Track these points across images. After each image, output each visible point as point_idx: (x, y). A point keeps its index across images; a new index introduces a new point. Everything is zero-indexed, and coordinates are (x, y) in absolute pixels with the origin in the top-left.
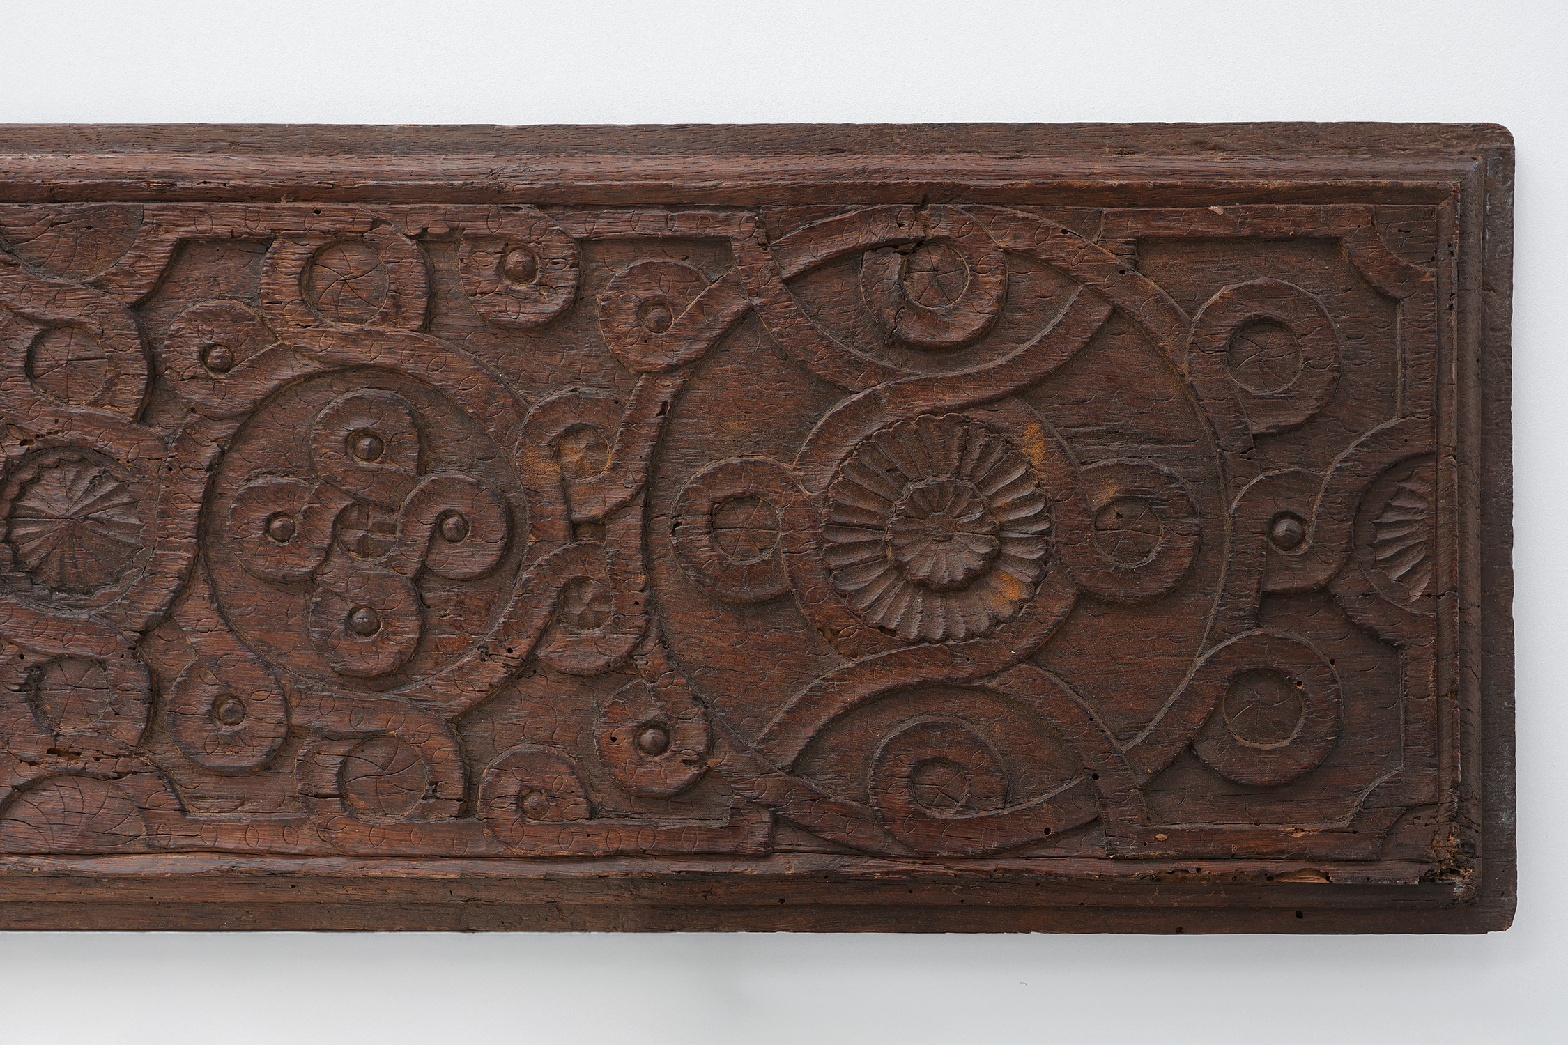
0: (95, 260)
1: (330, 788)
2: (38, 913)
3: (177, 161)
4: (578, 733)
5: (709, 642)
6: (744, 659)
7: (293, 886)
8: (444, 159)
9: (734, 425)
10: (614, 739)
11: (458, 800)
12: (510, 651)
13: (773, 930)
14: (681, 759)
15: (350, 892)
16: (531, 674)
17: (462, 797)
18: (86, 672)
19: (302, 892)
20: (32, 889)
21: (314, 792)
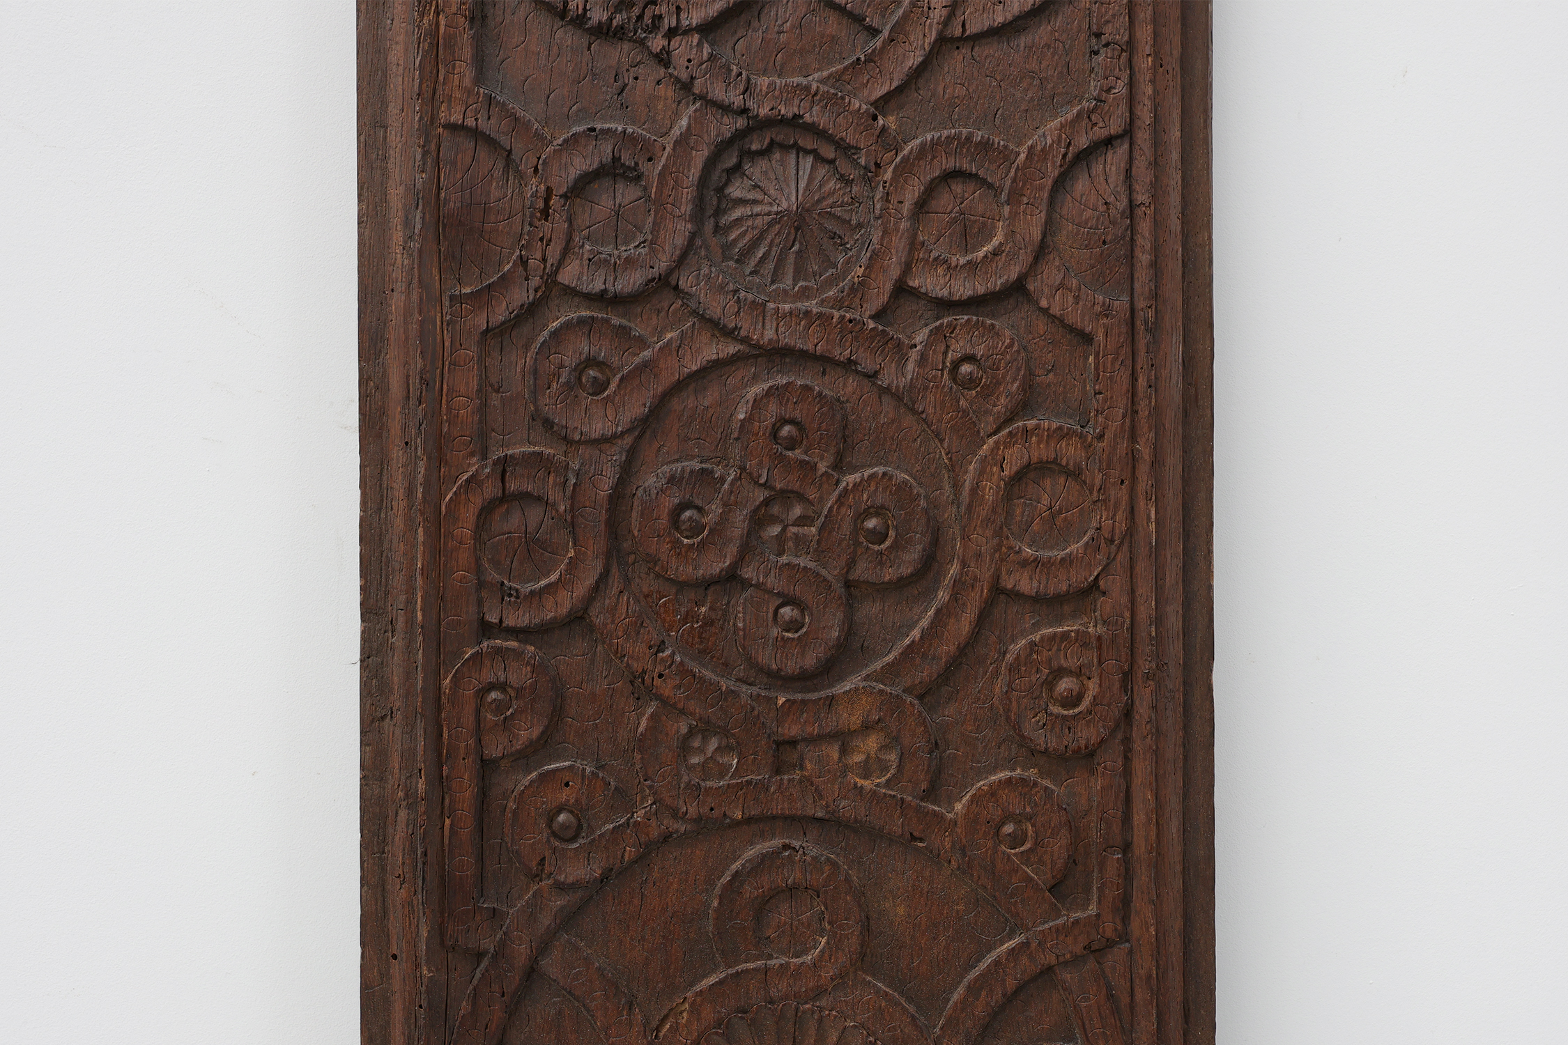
0: (1070, 247)
1: (513, 486)
2: (374, 166)
3: (1174, 334)
4: (573, 744)
5: (672, 883)
6: (653, 920)
7: (407, 443)
8: (1178, 612)
9: (901, 911)
10: (567, 785)
11: (501, 621)
12: (660, 676)
13: (363, 944)
14: (546, 855)
15: (401, 502)
16: (636, 695)
17: (504, 625)
18: (635, 226)
19: (401, 452)
20: (401, 166)
21: (508, 469)
